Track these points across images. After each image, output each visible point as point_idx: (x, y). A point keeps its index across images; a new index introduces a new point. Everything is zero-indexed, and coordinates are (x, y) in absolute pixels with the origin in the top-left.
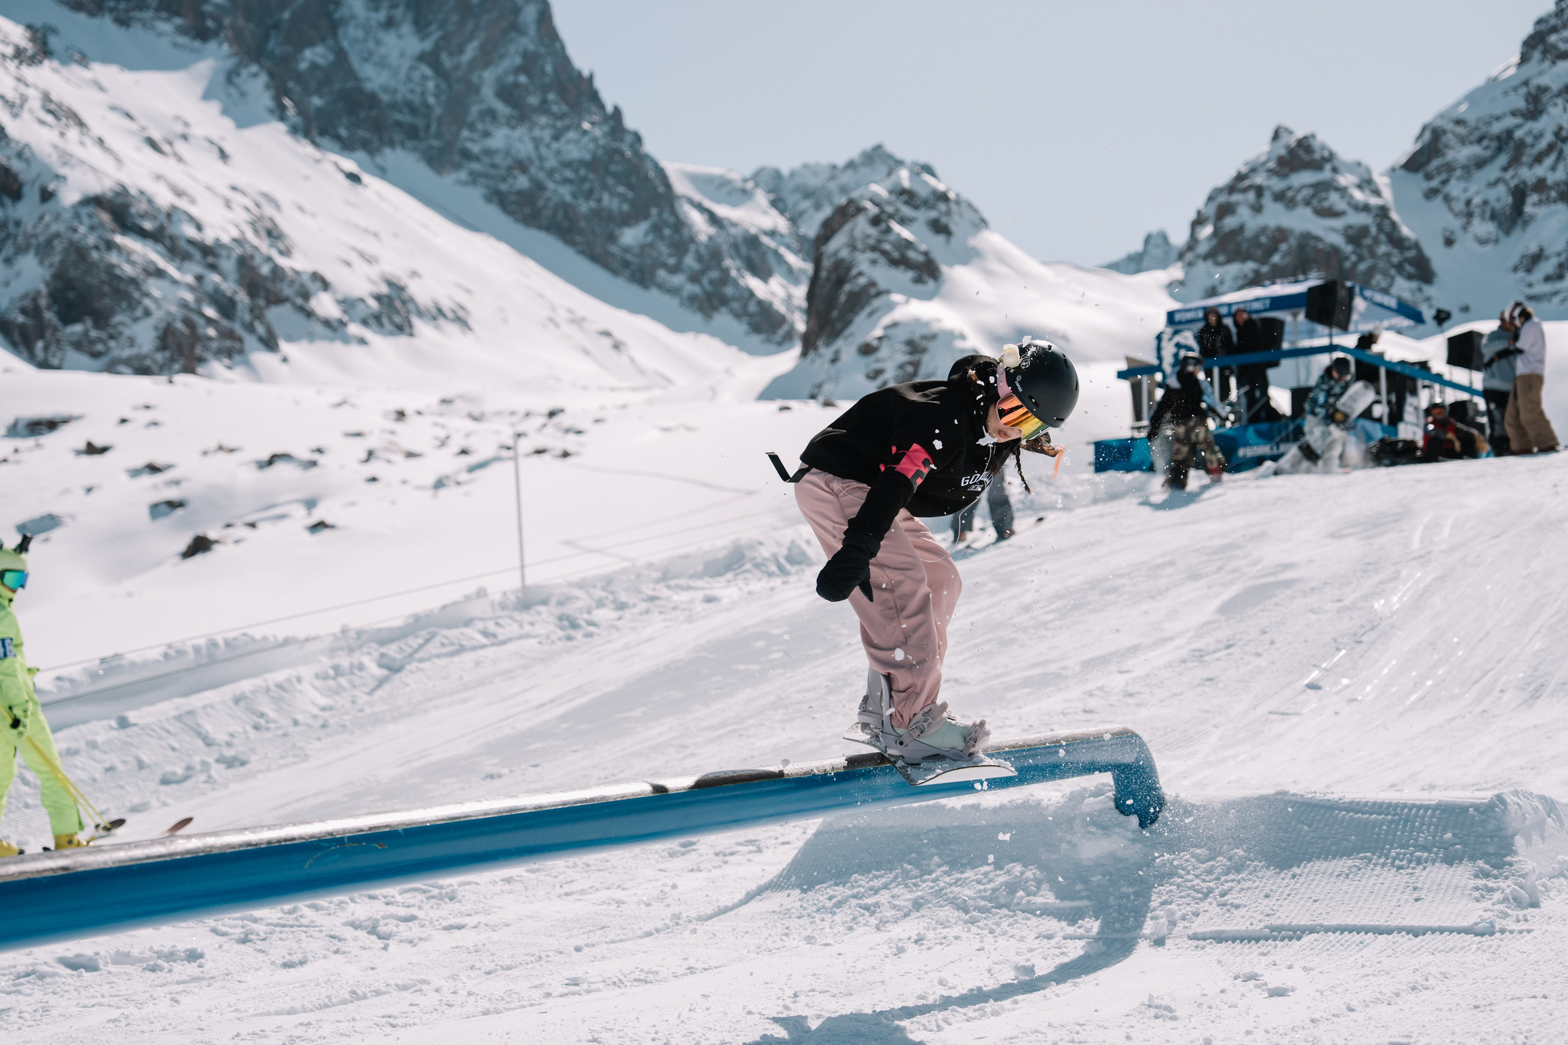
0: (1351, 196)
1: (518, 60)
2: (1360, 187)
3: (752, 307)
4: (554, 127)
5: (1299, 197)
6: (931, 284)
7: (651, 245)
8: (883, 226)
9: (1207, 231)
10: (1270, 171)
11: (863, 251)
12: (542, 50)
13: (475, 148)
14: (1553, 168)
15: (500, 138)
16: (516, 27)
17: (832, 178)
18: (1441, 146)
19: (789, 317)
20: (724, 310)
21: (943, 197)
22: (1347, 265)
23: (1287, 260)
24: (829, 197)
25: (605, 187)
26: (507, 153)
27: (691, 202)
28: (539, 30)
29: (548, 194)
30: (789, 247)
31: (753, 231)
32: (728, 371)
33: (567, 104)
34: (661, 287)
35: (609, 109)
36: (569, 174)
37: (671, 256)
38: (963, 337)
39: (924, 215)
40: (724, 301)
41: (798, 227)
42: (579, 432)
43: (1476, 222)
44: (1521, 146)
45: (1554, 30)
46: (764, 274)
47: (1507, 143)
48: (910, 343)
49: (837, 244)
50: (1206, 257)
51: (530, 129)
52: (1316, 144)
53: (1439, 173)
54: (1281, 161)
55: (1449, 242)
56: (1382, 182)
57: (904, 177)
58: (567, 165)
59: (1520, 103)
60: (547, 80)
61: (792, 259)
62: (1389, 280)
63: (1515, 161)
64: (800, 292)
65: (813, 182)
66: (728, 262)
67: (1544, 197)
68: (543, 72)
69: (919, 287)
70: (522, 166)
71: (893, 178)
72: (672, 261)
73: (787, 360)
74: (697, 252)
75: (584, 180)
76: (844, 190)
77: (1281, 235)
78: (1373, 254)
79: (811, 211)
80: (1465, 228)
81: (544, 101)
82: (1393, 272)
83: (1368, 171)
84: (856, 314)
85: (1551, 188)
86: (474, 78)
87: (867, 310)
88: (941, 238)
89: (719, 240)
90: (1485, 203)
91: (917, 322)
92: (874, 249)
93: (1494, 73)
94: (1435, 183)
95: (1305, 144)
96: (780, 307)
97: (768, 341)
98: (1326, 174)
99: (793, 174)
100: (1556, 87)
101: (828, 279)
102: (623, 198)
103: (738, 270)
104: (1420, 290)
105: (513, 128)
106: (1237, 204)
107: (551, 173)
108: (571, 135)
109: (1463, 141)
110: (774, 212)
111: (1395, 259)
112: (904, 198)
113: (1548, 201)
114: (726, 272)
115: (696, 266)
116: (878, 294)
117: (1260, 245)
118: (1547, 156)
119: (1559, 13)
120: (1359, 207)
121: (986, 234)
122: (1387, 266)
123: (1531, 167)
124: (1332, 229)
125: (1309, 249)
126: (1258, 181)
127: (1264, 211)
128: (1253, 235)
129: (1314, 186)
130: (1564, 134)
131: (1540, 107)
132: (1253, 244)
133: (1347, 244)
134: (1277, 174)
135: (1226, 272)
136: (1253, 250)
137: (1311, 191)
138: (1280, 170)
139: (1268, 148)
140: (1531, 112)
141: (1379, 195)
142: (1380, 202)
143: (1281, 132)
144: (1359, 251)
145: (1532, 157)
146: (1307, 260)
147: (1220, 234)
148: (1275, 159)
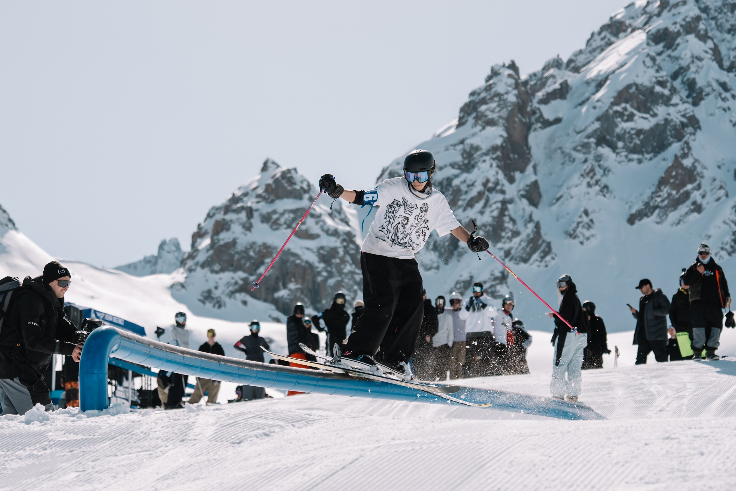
0: (324, 222)
2: (331, 215)
5: (282, 221)
9: (206, 242)
10: (259, 196)
14: (482, 213)
22: (319, 279)
23: (271, 271)
44: (458, 192)
45: (484, 101)
50: (203, 266)
52: (297, 178)
54: (268, 188)
56: (350, 212)
59: (459, 159)
62: (352, 295)
77: (266, 250)
78: (340, 272)
85: (480, 228)
93: (438, 132)
95: (288, 177)
98: (304, 203)
100: (485, 147)
106: (231, 221)
117: (249, 258)
118: (477, 202)
119: (488, 88)
120: (330, 232)
121: (13, 233)
122: (351, 282)
123: (464, 210)
124: (308, 249)
125: (288, 264)
126: (249, 204)
127: (253, 230)
128: (244, 249)
129: (294, 211)
130: (490, 185)
131: (472, 162)
132: (243, 257)
133: (319, 262)
134: (264, 199)
135: (220, 279)
136: (243, 262)
137: (292, 216)
138: (267, 197)
139: (258, 177)
140: (466, 165)
141: (347, 223)
142: (347, 229)
143: (269, 164)
144: (329, 269)
145: (466, 202)
146: (287, 274)
147: (216, 246)
148: (264, 187)
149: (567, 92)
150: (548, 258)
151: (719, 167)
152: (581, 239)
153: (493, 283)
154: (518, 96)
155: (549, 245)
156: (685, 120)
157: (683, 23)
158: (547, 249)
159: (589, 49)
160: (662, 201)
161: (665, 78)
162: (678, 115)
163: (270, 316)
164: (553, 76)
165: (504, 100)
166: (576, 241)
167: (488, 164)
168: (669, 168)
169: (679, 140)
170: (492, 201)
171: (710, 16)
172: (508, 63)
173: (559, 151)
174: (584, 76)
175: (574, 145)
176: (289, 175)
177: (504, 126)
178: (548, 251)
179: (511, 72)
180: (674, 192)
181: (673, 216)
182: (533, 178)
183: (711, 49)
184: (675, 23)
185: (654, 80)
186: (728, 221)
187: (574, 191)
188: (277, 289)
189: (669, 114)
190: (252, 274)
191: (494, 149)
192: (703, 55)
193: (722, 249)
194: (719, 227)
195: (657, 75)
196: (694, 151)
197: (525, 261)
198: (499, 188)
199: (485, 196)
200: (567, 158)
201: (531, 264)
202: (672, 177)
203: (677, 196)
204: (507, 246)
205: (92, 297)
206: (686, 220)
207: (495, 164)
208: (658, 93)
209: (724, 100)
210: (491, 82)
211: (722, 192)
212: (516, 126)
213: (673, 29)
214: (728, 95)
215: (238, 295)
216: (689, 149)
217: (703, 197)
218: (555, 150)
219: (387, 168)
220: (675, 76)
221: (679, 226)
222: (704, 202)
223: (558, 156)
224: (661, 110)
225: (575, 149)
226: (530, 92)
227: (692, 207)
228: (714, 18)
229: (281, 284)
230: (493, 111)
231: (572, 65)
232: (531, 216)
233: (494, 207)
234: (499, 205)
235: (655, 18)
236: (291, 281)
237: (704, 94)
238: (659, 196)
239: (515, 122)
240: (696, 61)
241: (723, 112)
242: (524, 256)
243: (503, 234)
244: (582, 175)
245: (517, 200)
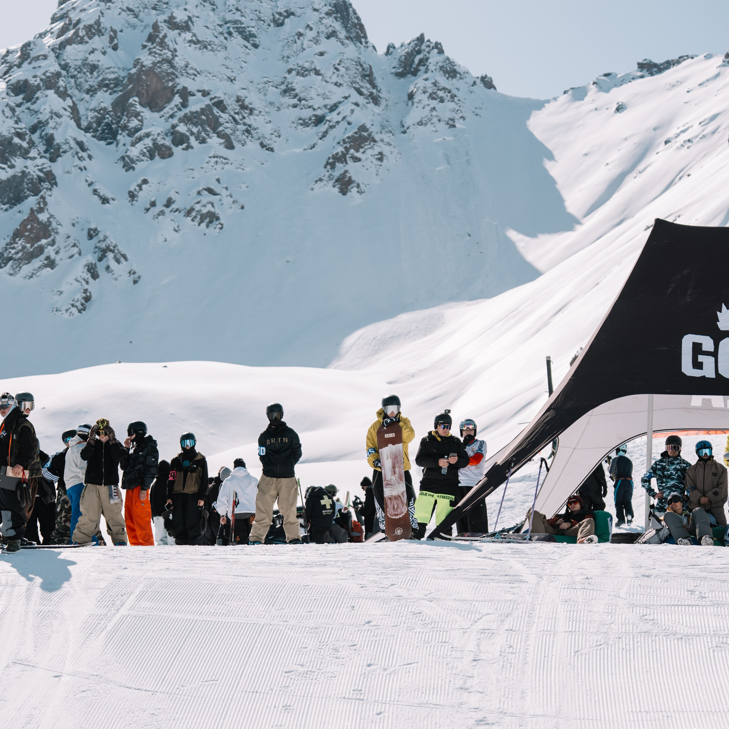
151: (73, 225)
156: (42, 175)
157: (43, 77)
160: (17, 253)
161: (24, 130)
162: (36, 169)
168: (25, 220)
169: (36, 195)
171: (70, 74)
180: (28, 245)
181: (27, 269)
183: (69, 106)
184: (35, 77)
185: (13, 131)
186: (79, 279)
189: (26, 167)
192: (62, 112)
193: (73, 305)
194: (71, 284)
195: (16, 126)
196: (49, 206)
202: (27, 230)
203: (31, 250)
206: (38, 273)
208: (16, 144)
209: (80, 158)
211: (75, 250)
213: (32, 81)
214: (85, 155)
216: (46, 204)
217: (57, 253)
220: (33, 129)
221: (32, 280)
222: (57, 258)
224: (19, 162)
227: (46, 262)
228: (72, 77)
235: (15, 68)
237: (61, 150)
238: (14, 248)
240: (55, 117)
241: (79, 171)
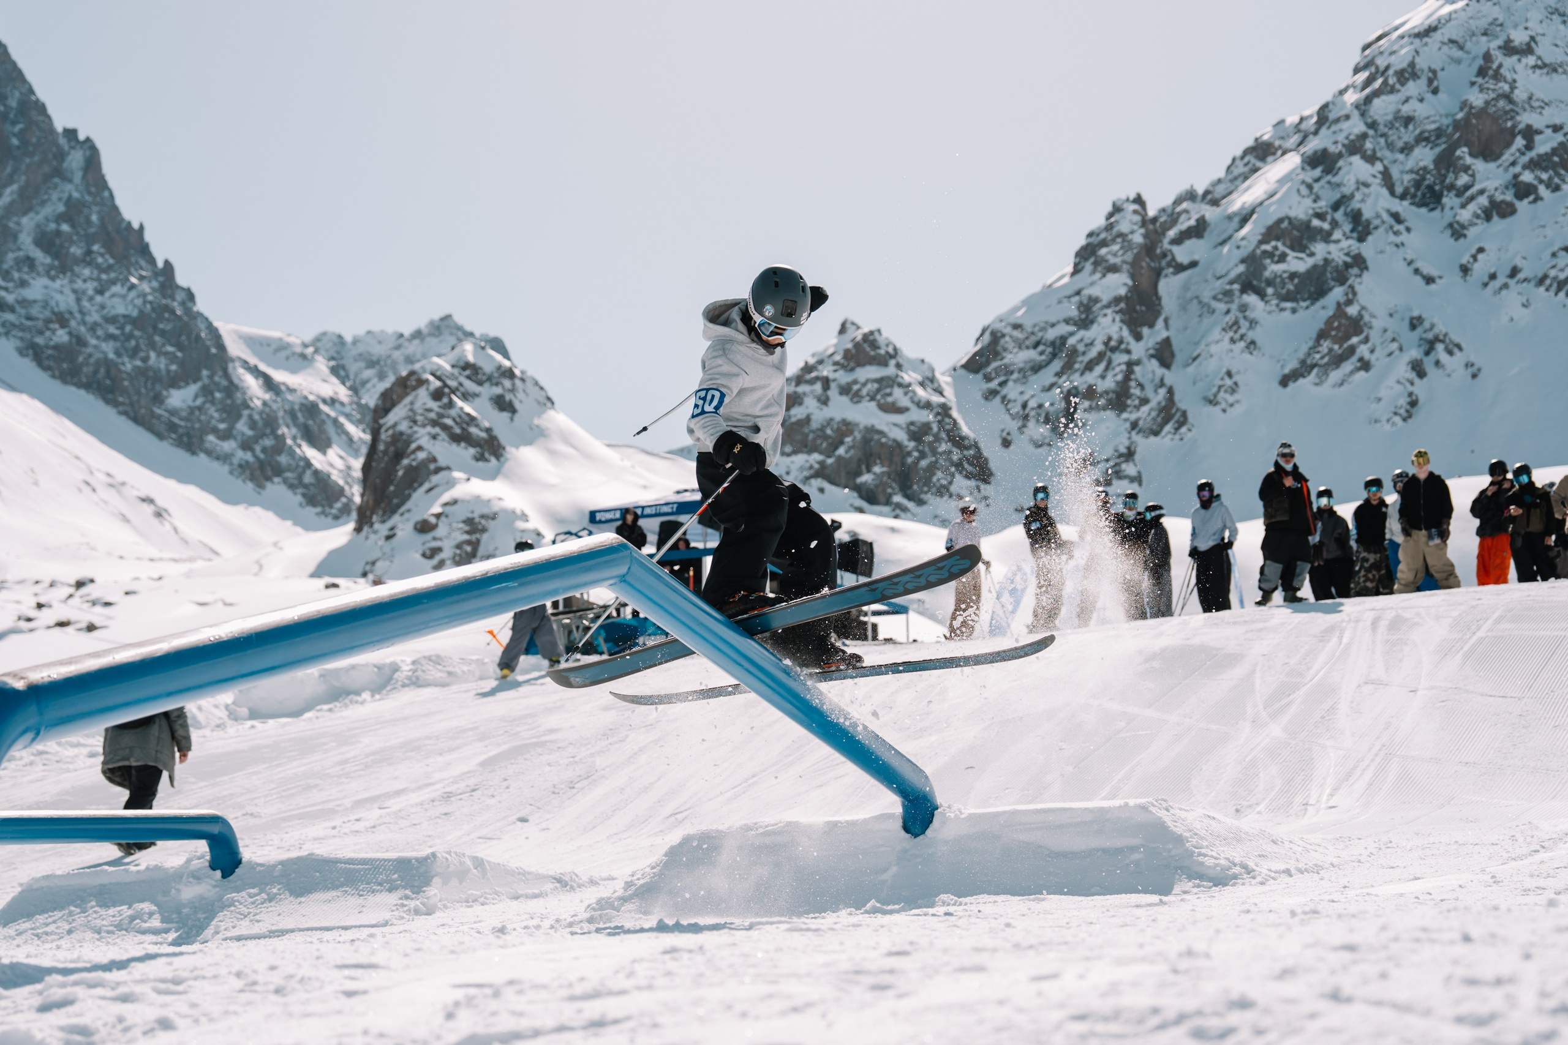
0: (914, 392)
1: (61, 208)
2: (922, 384)
3: (308, 478)
4: (99, 279)
5: (864, 392)
6: (493, 460)
7: (200, 408)
8: (445, 400)
10: (836, 363)
11: (424, 426)
12: (88, 198)
13: (10, 298)
14: (1103, 377)
15: (37, 288)
16: (60, 173)
17: (398, 347)
18: (999, 348)
19: (347, 488)
20: (276, 480)
21: (510, 374)
22: (910, 460)
23: (852, 452)
24: (394, 365)
25: (152, 345)
26: (46, 305)
27: (246, 365)
28: (84, 177)
29: (89, 350)
30: (348, 416)
31: (312, 398)
32: (275, 544)
33: (113, 257)
34: (209, 453)
35: (160, 264)
36: (112, 330)
37: (222, 421)
38: (524, 517)
39: (488, 391)
40: (278, 471)
41: (360, 398)
42: (108, 604)
43: (1031, 424)
44: (1074, 353)
45: (1104, 243)
46: (321, 444)
47: (1061, 351)
48: (469, 521)
49: (397, 415)
51: (72, 281)
52: (881, 340)
53: (998, 375)
54: (847, 354)
55: (1006, 443)
56: (944, 380)
57: (468, 351)
58: (112, 320)
59: (1074, 313)
60: (92, 230)
61: (351, 428)
62: (949, 478)
63: (1068, 368)
64: (357, 464)
65: (378, 350)
66: (283, 430)
67: (1094, 404)
68: (89, 222)
69: (481, 464)
70: (62, 320)
71: (457, 351)
72: (222, 426)
73: (341, 534)
74: (250, 417)
75: (129, 337)
76: (409, 360)
77: (846, 428)
78: (934, 452)
79: (375, 380)
80: (1021, 429)
81: (89, 252)
82: (953, 469)
83: (933, 370)
84: (415, 490)
85: (1101, 396)
86: (11, 225)
87: (426, 486)
88: (506, 415)
89: (274, 406)
90: (1040, 406)
91: (478, 499)
92: (435, 423)
93: (1049, 282)
94: (993, 385)
95: (870, 339)
96: (337, 478)
97: (323, 513)
98: (891, 370)
99: (356, 341)
100: (1106, 298)
101: (385, 452)
102: (172, 358)
103: (294, 438)
104: (978, 488)
105: (53, 279)
106: (804, 394)
107: (93, 328)
108: (117, 289)
109: (1020, 345)
110: (334, 380)
111: (955, 458)
112: (468, 372)
113: (1098, 408)
114: (281, 439)
115: (250, 433)
116: (438, 470)
117: (826, 437)
118: (1097, 364)
119: (1109, 227)
120: (922, 404)
121: (551, 413)
122: (948, 464)
123: (1082, 374)
124: (895, 425)
125: (872, 443)
126: (825, 373)
127: (830, 403)
128: (819, 426)
129: (879, 381)
130: (1113, 343)
131: (1091, 317)
132: (819, 436)
133: (909, 440)
134: (843, 367)
135: (792, 462)
136: (819, 442)
137: (876, 386)
138: (846, 364)
139: (834, 341)
140: (1083, 321)
141: (941, 393)
142: (942, 400)
143: (848, 325)
144: (921, 448)
145: (1084, 364)
146: (871, 455)
147: (787, 424)
148: (842, 353)
149: (1205, 229)
150: (1184, 429)
151: (1391, 315)
152: (1223, 405)
153: (1118, 461)
154: (1145, 236)
155: (1184, 414)
156: (1348, 259)
157: (1346, 142)
158: (1182, 419)
159: (1230, 177)
160: (1322, 358)
161: (1324, 210)
162: (1341, 254)
163: (852, 505)
164: (1186, 211)
165: (1129, 241)
166: (1218, 409)
167: (1109, 318)
168: (1330, 318)
169: (1342, 284)
170: (1115, 363)
171: (1379, 133)
172: (1132, 196)
173: (1195, 301)
174: (1226, 209)
175: (1214, 293)
176: (871, 338)
177: (1128, 271)
178: (1183, 421)
179: (1136, 207)
180: (1336, 347)
181: (1335, 375)
182: (1164, 334)
183: (1380, 172)
184: (1336, 143)
185: (1311, 212)
186: (1402, 380)
187: (1214, 349)
188: (859, 474)
189: (1329, 253)
190: (829, 457)
191: (1117, 300)
192: (1370, 180)
193: (1396, 414)
194: (1392, 388)
195: (1315, 205)
196: (1360, 296)
197: (1156, 433)
198: (1123, 346)
199: (1107, 358)
200: (1205, 309)
201: (1163, 437)
202: (1333, 329)
203: (1340, 352)
204: (1133, 417)
205: (645, 487)
206: (1351, 379)
207: (1118, 318)
208: (1316, 228)
209: (1396, 233)
210: (1112, 220)
211: (1395, 345)
212: (1143, 271)
213: (1333, 149)
214: (1401, 228)
215: (813, 481)
216: (1355, 294)
217: (1372, 351)
218: (1191, 300)
219: (989, 326)
220: (1336, 207)
221: (1342, 388)
222: (1373, 358)
223: (1194, 306)
224: (1320, 249)
225: (1215, 298)
226: (1159, 230)
227: (1359, 365)
228: (1383, 135)
229: (864, 467)
230: (1115, 255)
231: (1209, 197)
232: (1162, 380)
233: (1118, 369)
234: (1124, 367)
235: (1311, 137)
236: (876, 464)
237: (1372, 227)
238: (1318, 352)
239: (1142, 268)
240: (1361, 187)
241: (1395, 249)
242: (1155, 427)
243: (1129, 402)
244: (1224, 329)
245: (1145, 360)
